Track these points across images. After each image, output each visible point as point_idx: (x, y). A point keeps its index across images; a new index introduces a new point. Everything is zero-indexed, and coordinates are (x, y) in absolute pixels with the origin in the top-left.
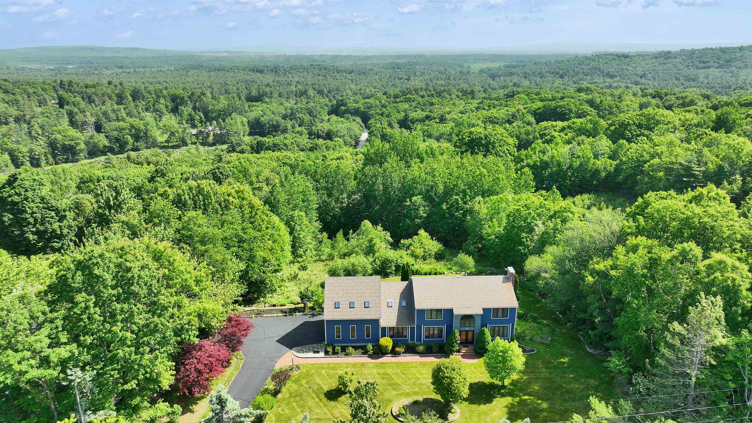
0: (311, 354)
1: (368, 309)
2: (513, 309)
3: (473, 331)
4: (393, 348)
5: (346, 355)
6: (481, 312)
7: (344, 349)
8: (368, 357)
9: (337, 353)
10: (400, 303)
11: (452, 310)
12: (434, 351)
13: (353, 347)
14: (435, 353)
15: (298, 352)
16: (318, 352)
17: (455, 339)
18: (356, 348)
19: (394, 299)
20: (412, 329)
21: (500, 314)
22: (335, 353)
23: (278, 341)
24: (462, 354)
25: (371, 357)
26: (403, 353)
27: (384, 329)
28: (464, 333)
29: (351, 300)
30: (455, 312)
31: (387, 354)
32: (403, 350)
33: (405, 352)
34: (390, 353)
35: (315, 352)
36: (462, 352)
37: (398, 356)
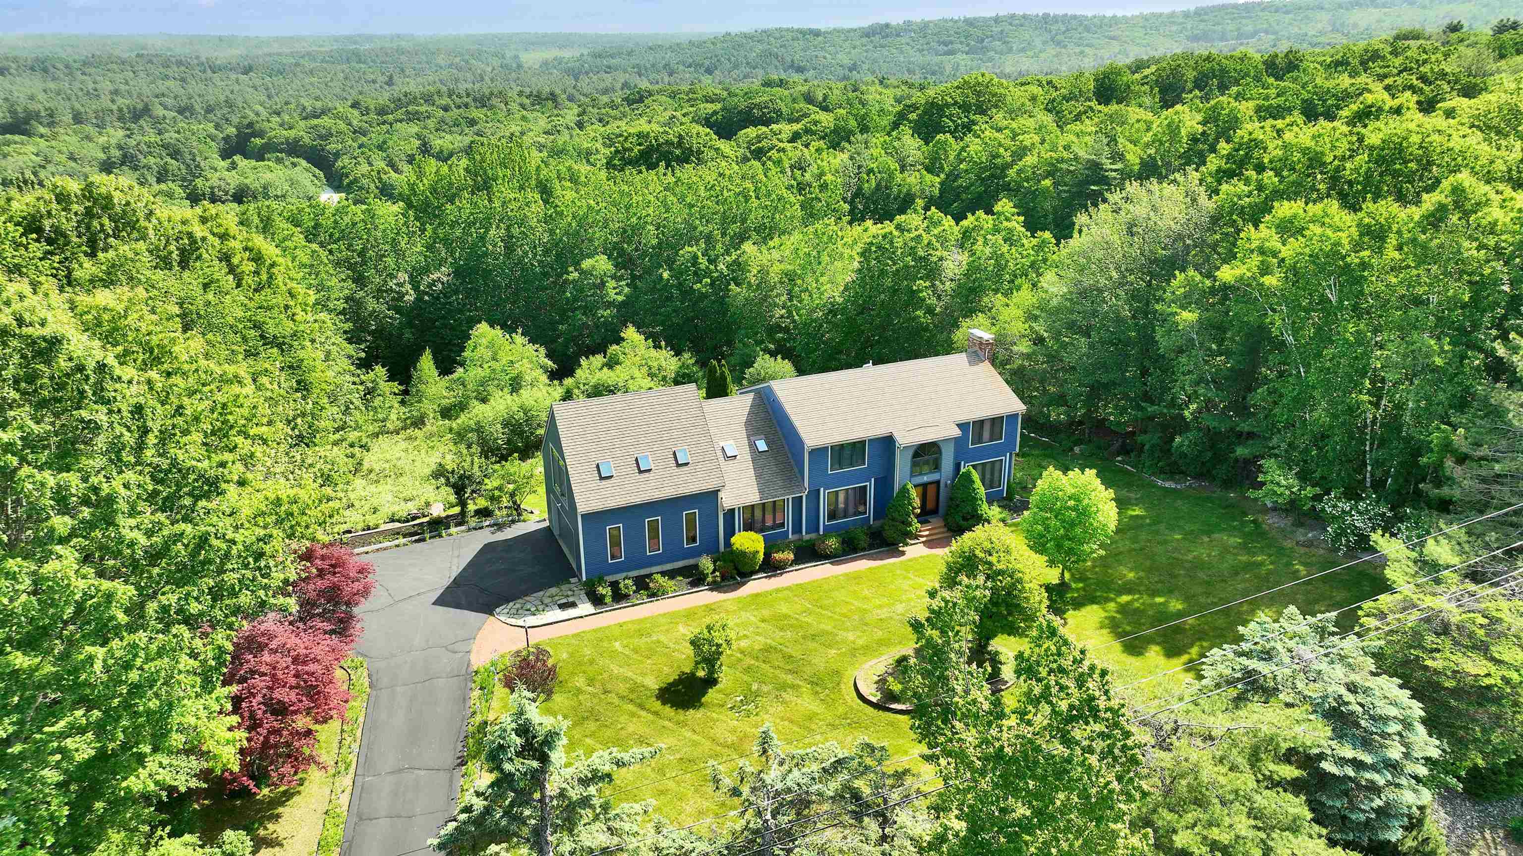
0: (557, 614)
1: (685, 468)
2: (1013, 417)
3: (938, 483)
4: (767, 555)
5: (649, 596)
6: (957, 432)
7: (642, 584)
8: (711, 590)
9: (626, 597)
10: (753, 446)
11: (891, 438)
12: (863, 544)
13: (663, 574)
14: (864, 549)
15: (516, 614)
16: (573, 605)
17: (910, 504)
18: (671, 574)
19: (736, 440)
20: (798, 501)
21: (987, 432)
22: (619, 597)
23: (443, 601)
24: (924, 539)
25: (715, 587)
26: (794, 563)
27: (730, 514)
28: (919, 491)
29: (637, 454)
30: (899, 442)
31: (755, 572)
32: (791, 556)
33: (796, 561)
34: (758, 570)
35: (563, 607)
36: (922, 536)
37: (781, 574)
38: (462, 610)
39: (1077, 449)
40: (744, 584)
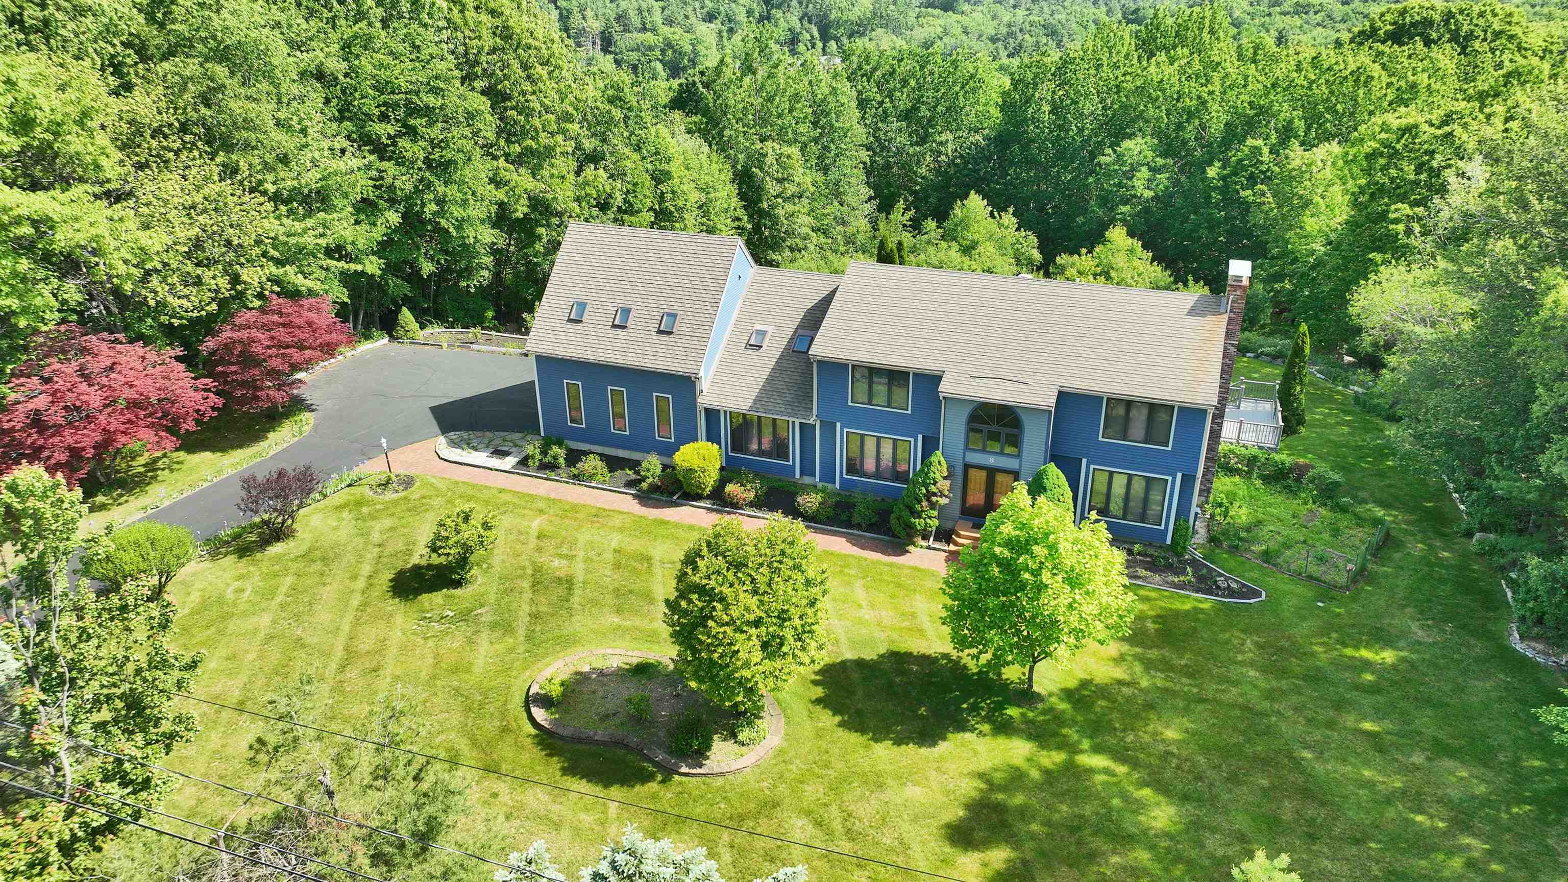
0: (481, 457)
1: (665, 338)
2: (1192, 413)
3: (1017, 474)
4: (722, 482)
5: (575, 477)
6: (1049, 401)
7: (573, 459)
8: (635, 496)
9: (553, 467)
10: (793, 340)
12: (857, 519)
13: (604, 457)
14: (859, 527)
15: (453, 444)
16: (505, 454)
17: (926, 486)
18: (613, 464)
19: (778, 327)
20: (807, 430)
21: (1138, 428)
22: (549, 467)
24: (952, 547)
25: (645, 498)
26: (752, 505)
27: (712, 415)
28: (978, 478)
29: (623, 302)
30: (946, 387)
31: (699, 497)
32: (751, 495)
33: (757, 504)
34: (708, 497)
35: (495, 453)
36: (956, 544)
37: (729, 513)
38: (434, 422)
39: (1478, 535)
40: (676, 505)
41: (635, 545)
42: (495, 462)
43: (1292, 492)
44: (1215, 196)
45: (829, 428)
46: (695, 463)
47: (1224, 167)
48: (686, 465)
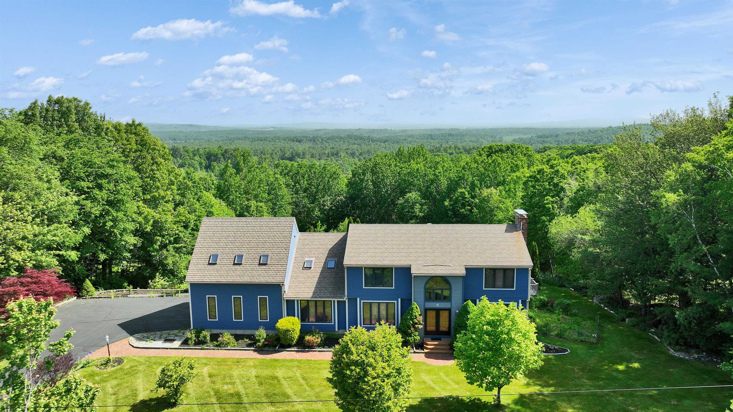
0: (159, 344)
1: (264, 267)
2: (523, 271)
3: (449, 310)
4: (303, 336)
5: (217, 346)
6: (463, 272)
7: (214, 337)
8: (254, 351)
9: (203, 342)
10: (326, 263)
11: (408, 269)
13: (233, 335)
15: (139, 340)
16: (172, 341)
17: (412, 320)
18: (238, 337)
19: (317, 258)
20: (341, 304)
21: (499, 281)
22: (200, 343)
23: (122, 325)
24: (426, 351)
25: (261, 350)
26: (319, 346)
27: (290, 303)
28: (432, 315)
29: (239, 253)
30: (414, 271)
31: (290, 346)
32: (319, 341)
33: (322, 345)
34: (295, 346)
35: (166, 340)
36: (427, 349)
37: (308, 351)
38: (124, 331)
39: (627, 320)
40: (278, 352)
41: (266, 372)
42: (168, 345)
43: (551, 311)
44: (450, 213)
45: (353, 301)
46: (289, 326)
47: (450, 201)
48: (284, 328)
